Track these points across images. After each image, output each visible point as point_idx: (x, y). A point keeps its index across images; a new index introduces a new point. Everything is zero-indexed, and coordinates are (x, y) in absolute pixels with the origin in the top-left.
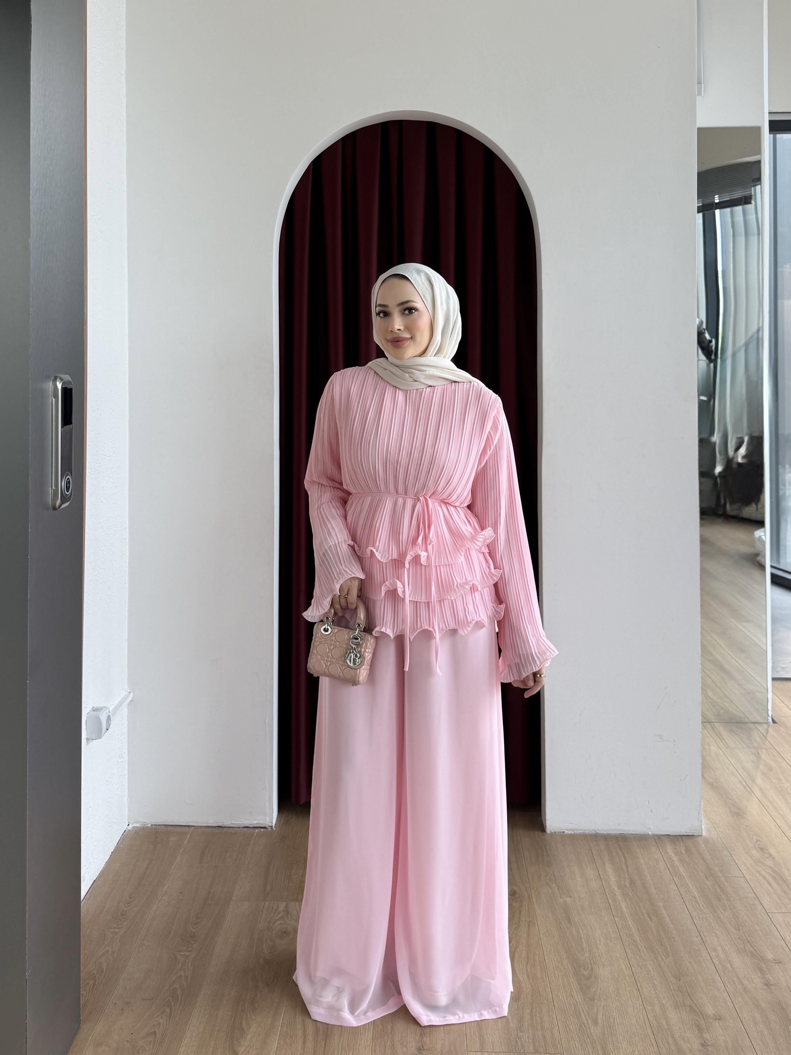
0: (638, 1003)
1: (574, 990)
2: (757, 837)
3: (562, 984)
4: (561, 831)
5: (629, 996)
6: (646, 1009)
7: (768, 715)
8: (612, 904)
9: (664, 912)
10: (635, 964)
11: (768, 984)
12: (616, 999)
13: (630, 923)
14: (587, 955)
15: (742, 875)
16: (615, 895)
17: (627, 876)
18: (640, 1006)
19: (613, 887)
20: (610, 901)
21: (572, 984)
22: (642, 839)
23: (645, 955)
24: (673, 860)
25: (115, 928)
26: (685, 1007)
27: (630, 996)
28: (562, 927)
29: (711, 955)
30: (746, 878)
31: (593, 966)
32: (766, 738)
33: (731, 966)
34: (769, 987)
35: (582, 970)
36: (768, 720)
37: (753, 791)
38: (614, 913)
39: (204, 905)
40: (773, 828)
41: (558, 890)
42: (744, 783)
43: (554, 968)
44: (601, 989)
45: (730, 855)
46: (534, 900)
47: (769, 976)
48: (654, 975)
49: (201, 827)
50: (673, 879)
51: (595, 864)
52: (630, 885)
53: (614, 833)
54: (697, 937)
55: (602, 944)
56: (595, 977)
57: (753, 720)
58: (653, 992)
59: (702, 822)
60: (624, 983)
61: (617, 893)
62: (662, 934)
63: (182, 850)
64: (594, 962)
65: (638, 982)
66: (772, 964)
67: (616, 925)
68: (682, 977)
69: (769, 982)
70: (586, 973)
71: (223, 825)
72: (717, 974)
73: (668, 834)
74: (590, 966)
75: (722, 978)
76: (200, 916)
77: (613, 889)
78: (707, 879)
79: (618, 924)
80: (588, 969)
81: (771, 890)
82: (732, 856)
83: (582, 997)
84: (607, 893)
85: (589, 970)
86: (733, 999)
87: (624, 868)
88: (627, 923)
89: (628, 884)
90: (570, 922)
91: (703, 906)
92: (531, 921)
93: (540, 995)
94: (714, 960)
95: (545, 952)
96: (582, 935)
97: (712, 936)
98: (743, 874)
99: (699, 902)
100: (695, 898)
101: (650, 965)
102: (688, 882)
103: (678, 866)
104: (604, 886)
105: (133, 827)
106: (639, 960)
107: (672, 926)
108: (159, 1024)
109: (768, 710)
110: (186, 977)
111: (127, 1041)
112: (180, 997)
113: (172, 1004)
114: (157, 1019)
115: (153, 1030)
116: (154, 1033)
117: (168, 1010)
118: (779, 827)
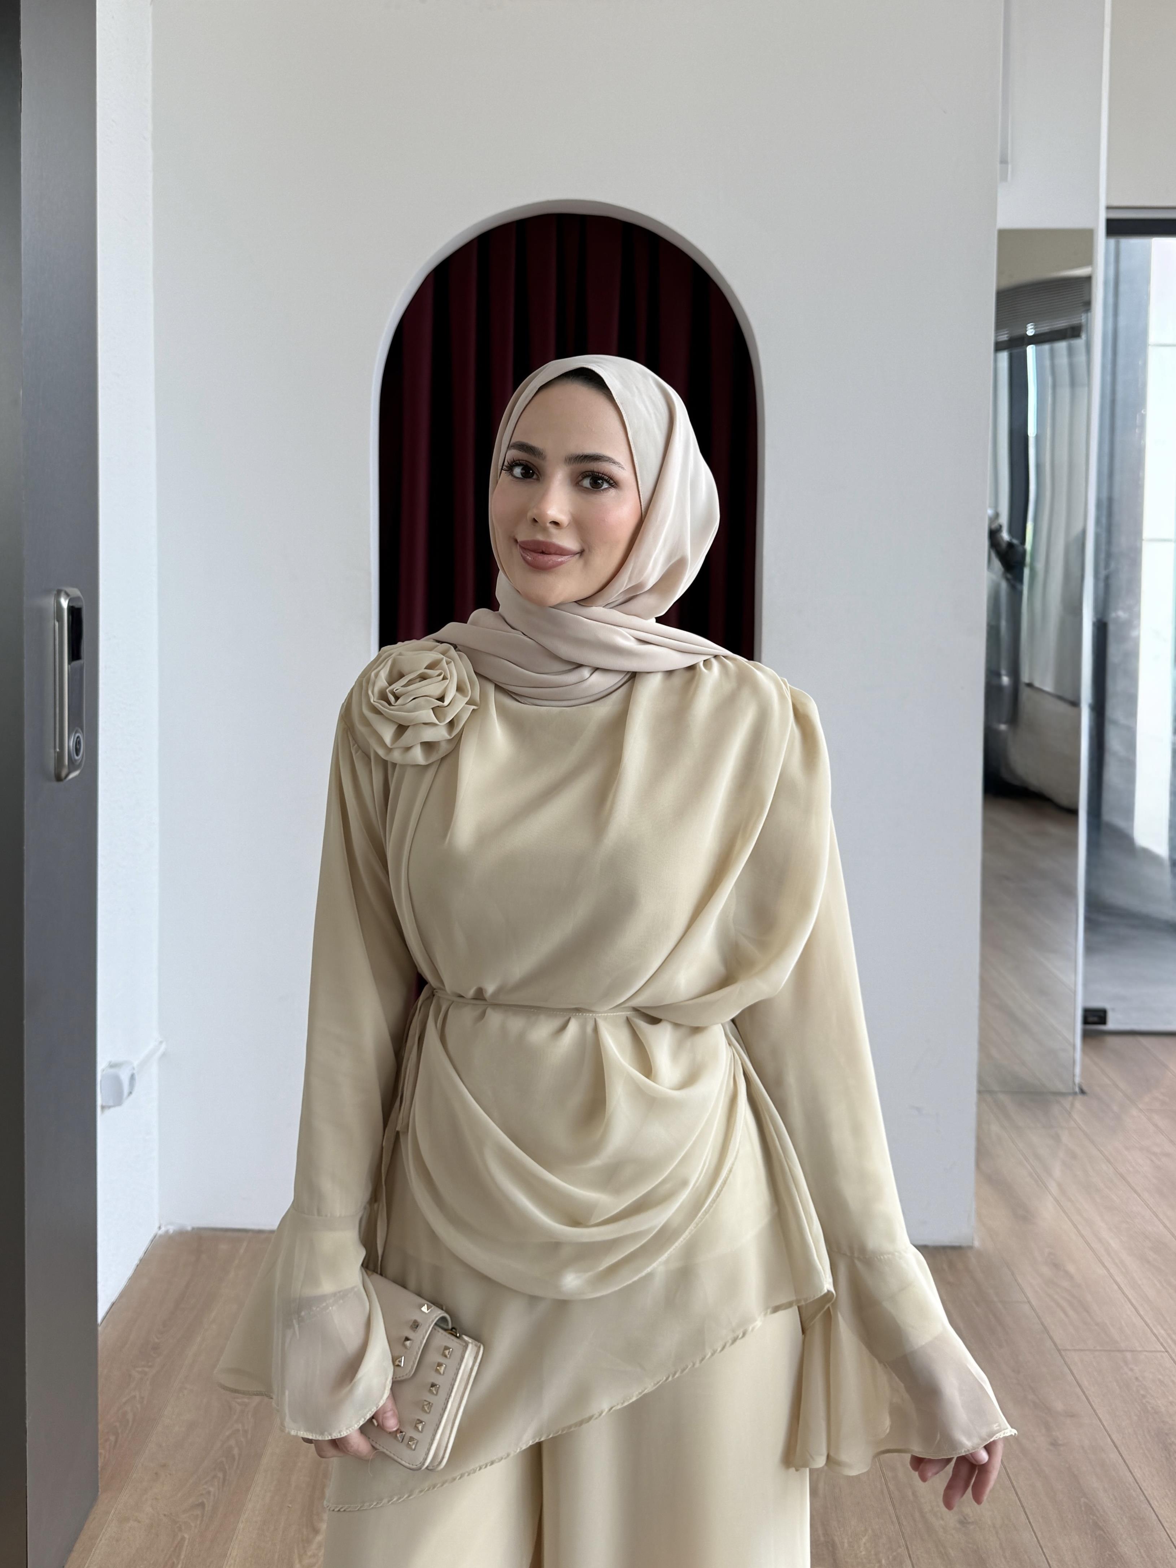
2: (1049, 1249)
7: (1074, 1083)
11: (1055, 1444)
15: (1026, 1300)
25: (144, 1366)
30: (1032, 1304)
32: (1069, 1114)
34: (1056, 1449)
36: (1073, 1089)
37: (1048, 1185)
40: (1072, 1235)
42: (1034, 1175)
45: (1010, 1272)
47: (1057, 1433)
49: (263, 1231)
57: (1053, 1090)
63: (236, 1262)
66: (1062, 1417)
69: (1057, 1441)
78: (977, 1305)
81: (1066, 1320)
82: (1013, 1274)
105: (167, 1232)
108: (209, 1493)
109: (1074, 1076)
110: (246, 1432)
111: (165, 1515)
112: (237, 1457)
113: (227, 1467)
114: (205, 1486)
115: (200, 1501)
116: (202, 1505)
117: (220, 1475)
118: (1082, 1236)
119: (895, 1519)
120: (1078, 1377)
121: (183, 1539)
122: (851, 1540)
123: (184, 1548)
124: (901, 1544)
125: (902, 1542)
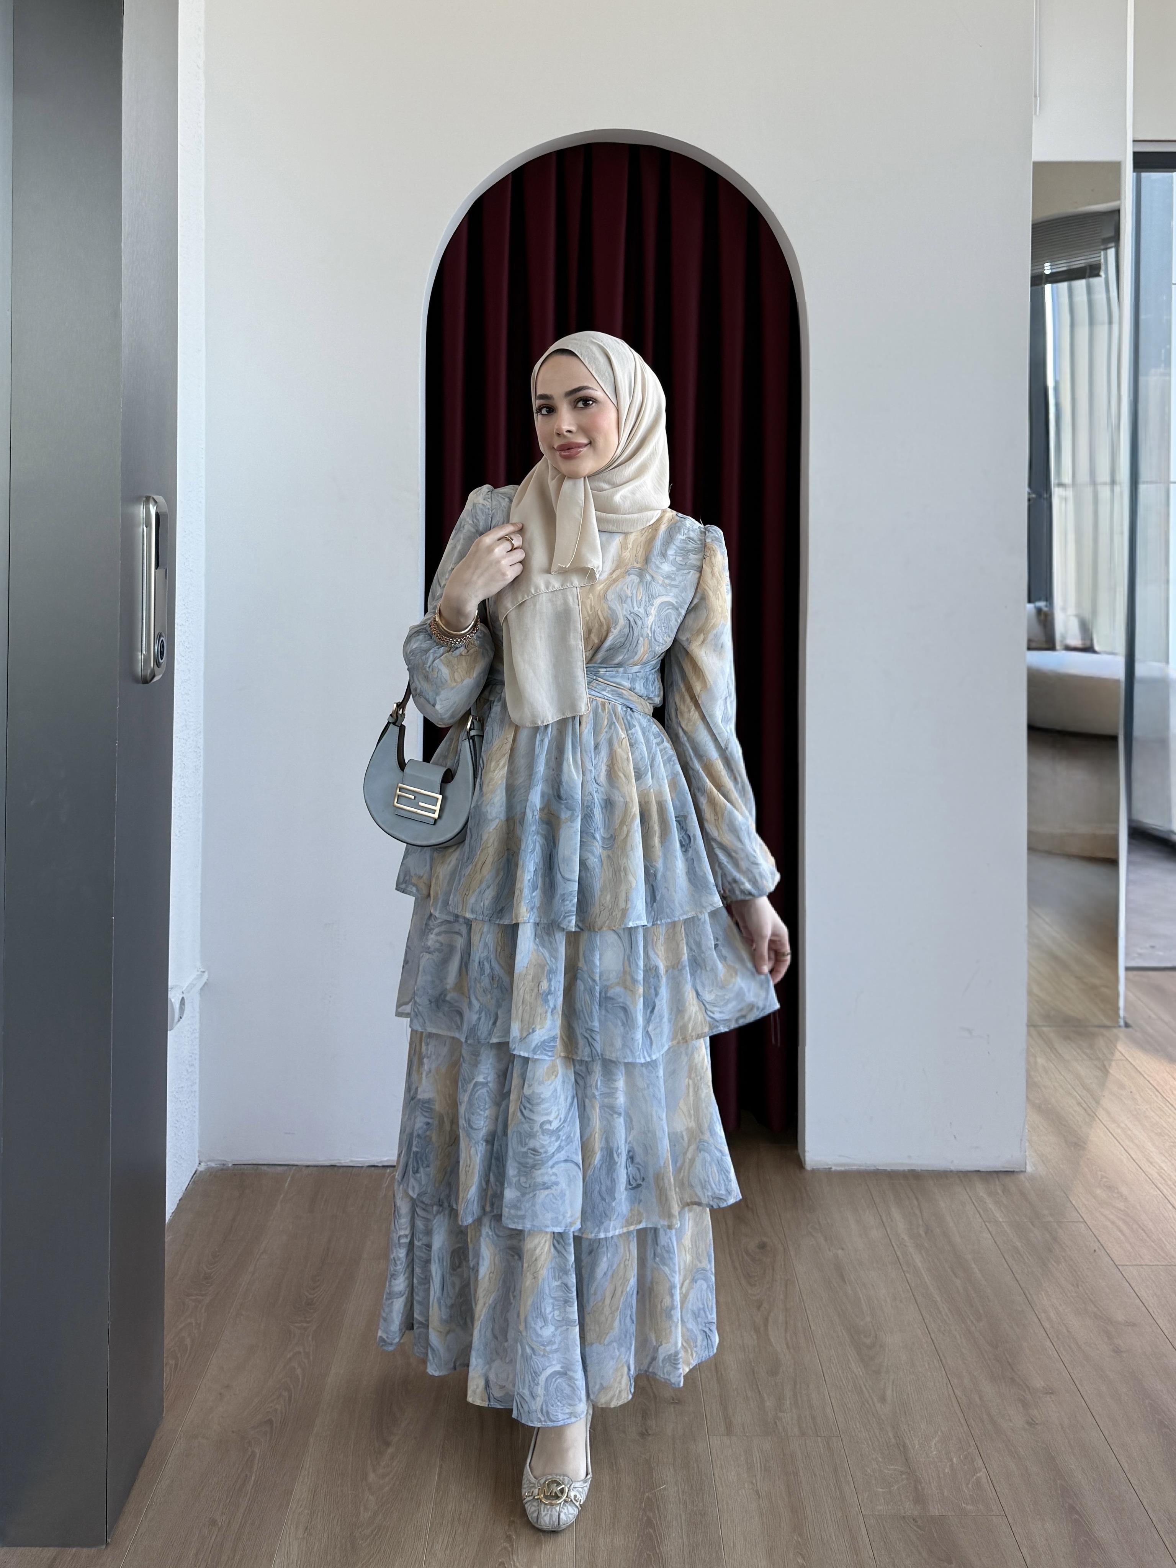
0: (940, 1375)
1: (852, 1362)
2: (1102, 1173)
3: (835, 1356)
4: (827, 1167)
5: (927, 1367)
6: (952, 1383)
7: (1119, 1017)
8: (900, 1257)
9: (974, 1266)
10: (936, 1330)
11: (1117, 1351)
12: (910, 1371)
13: (927, 1280)
14: (868, 1319)
16: (905, 1246)
17: (921, 1222)
18: (943, 1378)
19: (902, 1236)
20: (899, 1253)
21: (849, 1356)
22: (942, 1176)
23: (949, 1318)
24: (985, 1203)
25: (196, 1294)
26: (1004, 1379)
28: (832, 1286)
29: (1040, 1317)
30: (1088, 1223)
31: (877, 1332)
32: (1114, 1046)
33: (1068, 1330)
34: (1119, 1355)
35: (862, 1336)
36: (1118, 1022)
37: (1098, 1114)
38: (904, 1268)
39: (322, 1265)
40: (1126, 1161)
41: (826, 1240)
43: (823, 1335)
44: (889, 1360)
45: (1064, 1195)
46: (792, 1253)
47: (1118, 1341)
48: (962, 1343)
49: (307, 1166)
50: (986, 1226)
51: (877, 1208)
52: (926, 1233)
53: (901, 1169)
54: (1020, 1296)
55: (889, 1305)
56: (881, 1346)
57: (1094, 1023)
58: (961, 1363)
59: (1025, 1154)
60: (921, 1353)
61: (908, 1244)
62: (972, 1292)
63: (281, 1197)
64: (878, 1328)
65: (939, 1351)
66: (1123, 1327)
67: (908, 1282)
68: (999, 1344)
69: (1119, 1348)
70: (868, 1341)
71: (338, 1163)
72: (1049, 1340)
73: (977, 1169)
74: (873, 1332)
75: (1054, 1344)
76: (318, 1278)
77: (903, 1239)
78: (1033, 1225)
81: (1122, 1238)
82: (1067, 1197)
83: (863, 1369)
84: (894, 1244)
85: (872, 1337)
86: (1069, 1368)
87: (917, 1212)
88: (923, 1281)
89: (922, 1233)
90: (844, 1280)
91: (1028, 1258)
93: (805, 1368)
94: (1044, 1324)
95: (810, 1316)
96: (861, 1296)
97: (1041, 1294)
98: (1082, 1218)
99: (1023, 1254)
100: (1017, 1248)
101: (956, 1329)
102: (1006, 1229)
103: (993, 1209)
104: (890, 1236)
105: (207, 1167)
106: (941, 1324)
107: (985, 1282)
108: (276, 1410)
109: (1119, 1009)
110: (307, 1354)
111: (233, 1432)
112: (301, 1377)
113: (292, 1387)
114: (271, 1405)
115: (268, 1418)
116: (270, 1422)
117: (286, 1394)
118: (1134, 1160)
119: (963, 1421)
120: (1136, 1289)
121: (253, 1453)
122: (921, 1441)
123: (256, 1462)
124: (971, 1444)
125: (972, 1443)
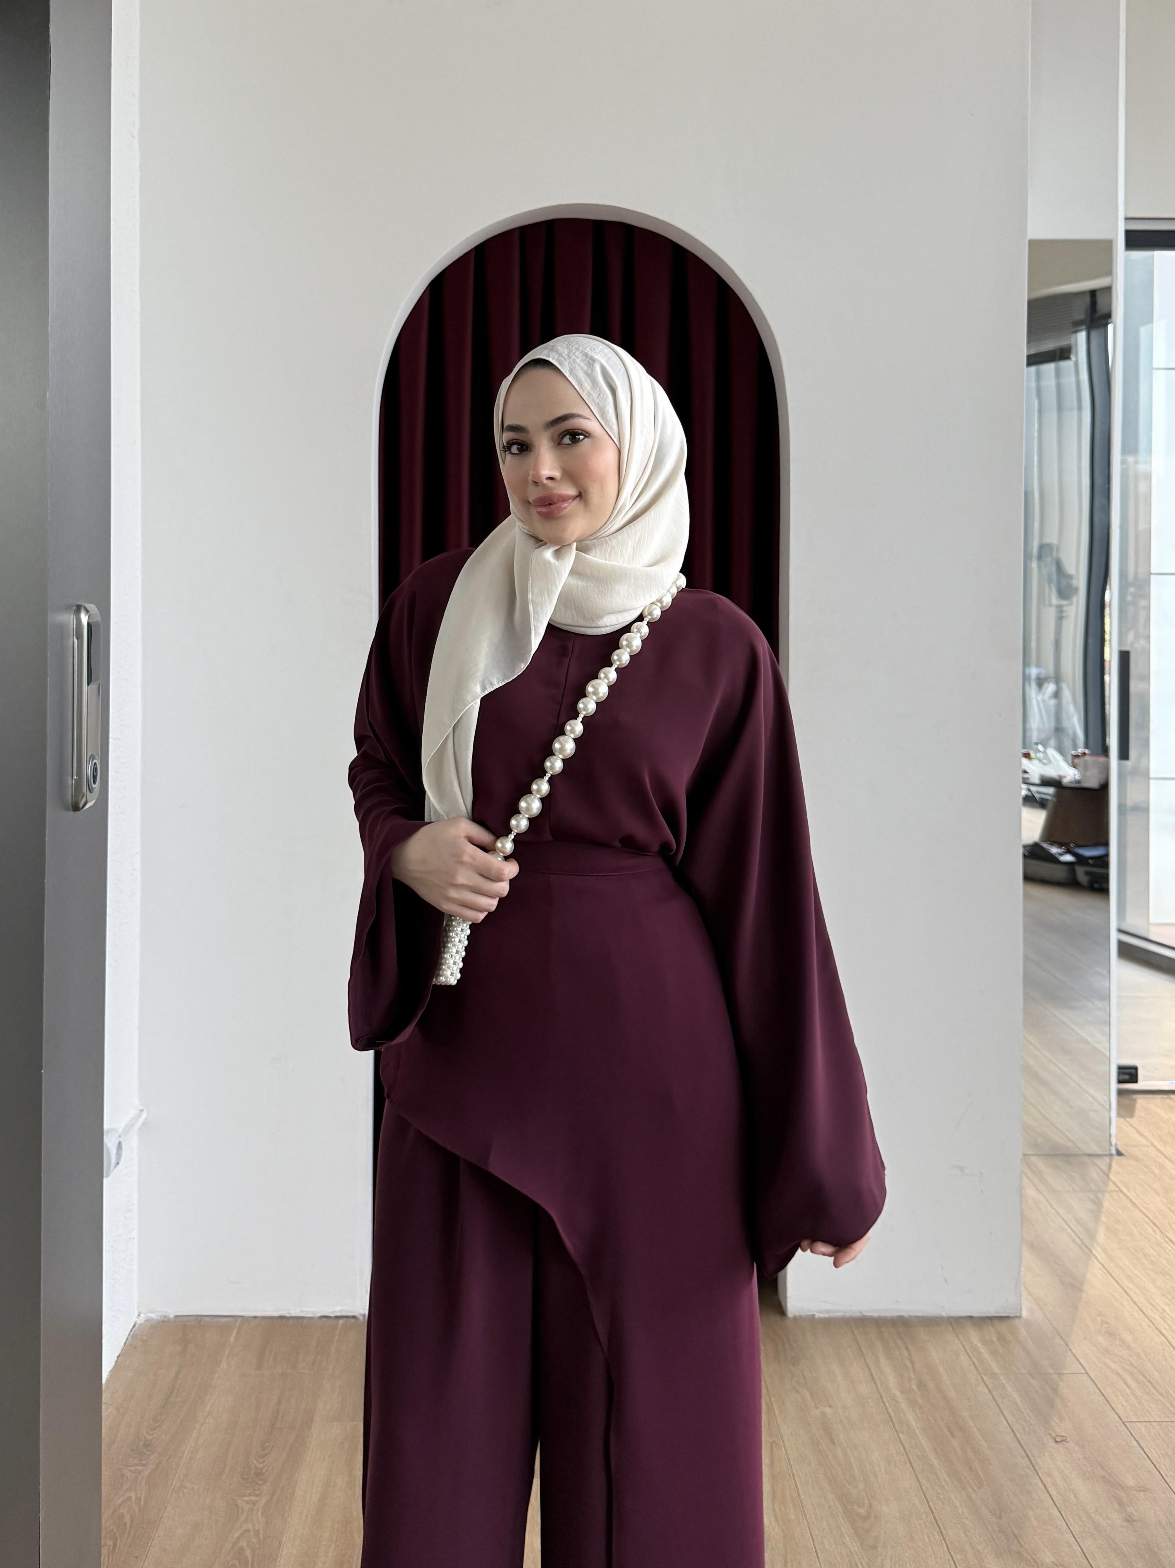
0: (941, 1550)
1: (846, 1536)
2: (1102, 1318)
3: (827, 1528)
4: (810, 1314)
5: (927, 1540)
7: (1111, 1144)
8: (892, 1414)
9: (972, 1424)
10: (935, 1498)
11: (1129, 1520)
12: (908, 1545)
13: (922, 1441)
14: (861, 1486)
15: (1083, 1371)
16: (897, 1402)
17: (913, 1376)
18: (944, 1554)
19: (894, 1391)
20: (890, 1410)
21: (843, 1529)
22: (932, 1322)
23: (947, 1483)
24: (980, 1352)
25: (136, 1465)
26: (1011, 1554)
27: (930, 1541)
28: (820, 1448)
29: (1045, 1482)
30: (1091, 1374)
31: (871, 1501)
32: (1108, 1177)
33: (1075, 1497)
34: (1132, 1525)
35: (855, 1507)
36: (1110, 1150)
37: (1094, 1252)
38: (898, 1429)
39: (272, 1430)
40: (1125, 1303)
41: (812, 1396)
42: (1078, 1241)
43: (813, 1505)
44: (885, 1533)
45: (1062, 1343)
46: (777, 1412)
47: (1130, 1509)
48: (963, 1512)
49: (255, 1317)
50: (982, 1379)
51: (865, 1360)
52: (919, 1387)
53: (888, 1314)
54: (1023, 1458)
55: (883, 1470)
56: (876, 1517)
57: (1088, 1151)
58: (963, 1535)
59: (1021, 1296)
60: (920, 1524)
61: (901, 1400)
62: (971, 1454)
63: (227, 1352)
64: (872, 1497)
65: (939, 1522)
66: (1135, 1492)
67: (902, 1443)
68: (1003, 1514)
69: (1132, 1517)
70: (862, 1511)
71: (289, 1313)
72: (1056, 1508)
73: (969, 1314)
74: (867, 1502)
75: (1062, 1513)
76: (267, 1444)
77: (894, 1394)
78: (1033, 1377)
79: (904, 1443)
80: (864, 1504)
81: (1128, 1391)
82: (1067, 1345)
83: (859, 1545)
84: (885, 1400)
85: (866, 1506)
86: (1081, 1543)
87: (908, 1364)
88: (918, 1441)
89: (914, 1387)
90: (833, 1442)
91: (1028, 1415)
92: (774, 1442)
93: (796, 1543)
94: (1049, 1489)
95: (798, 1483)
96: (852, 1460)
97: (1044, 1455)
98: (1084, 1369)
99: (1023, 1410)
100: (1016, 1403)
101: (956, 1498)
102: (1004, 1382)
103: (989, 1360)
104: (882, 1392)
105: (148, 1320)
106: (939, 1491)
107: (983, 1443)
109: (1110, 1136)
110: (257, 1532)
118: (1135, 1303)
120: (1146, 1449)
